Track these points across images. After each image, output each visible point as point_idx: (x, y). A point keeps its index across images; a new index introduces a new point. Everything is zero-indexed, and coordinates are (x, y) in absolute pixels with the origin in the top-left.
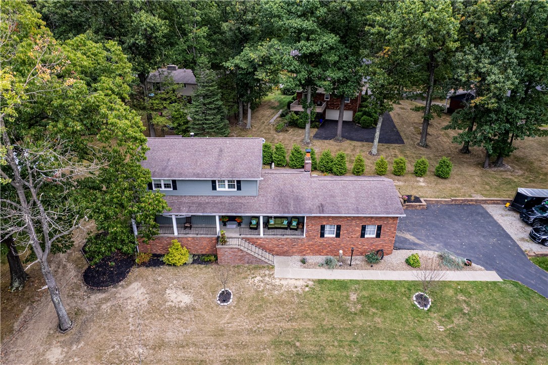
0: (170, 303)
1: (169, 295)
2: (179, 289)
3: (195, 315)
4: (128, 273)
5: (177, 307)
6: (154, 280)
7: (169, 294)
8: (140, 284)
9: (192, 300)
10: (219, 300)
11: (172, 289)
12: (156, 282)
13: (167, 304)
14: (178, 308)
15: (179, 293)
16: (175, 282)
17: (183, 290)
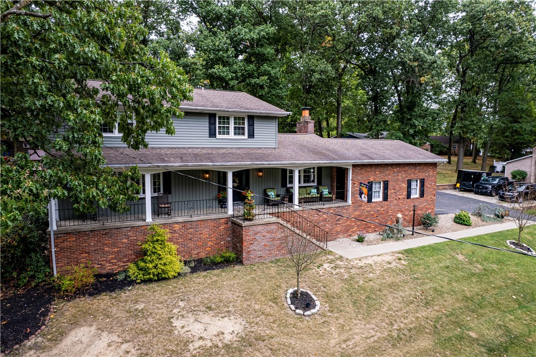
0: (198, 344)
1: (185, 329)
2: (201, 313)
3: (271, 349)
4: (45, 314)
5: (220, 345)
6: (128, 311)
7: (183, 327)
8: (93, 329)
9: (244, 323)
10: (296, 308)
11: (183, 316)
12: (135, 314)
13: (191, 347)
14: (223, 348)
15: (206, 318)
16: (182, 304)
17: (211, 313)
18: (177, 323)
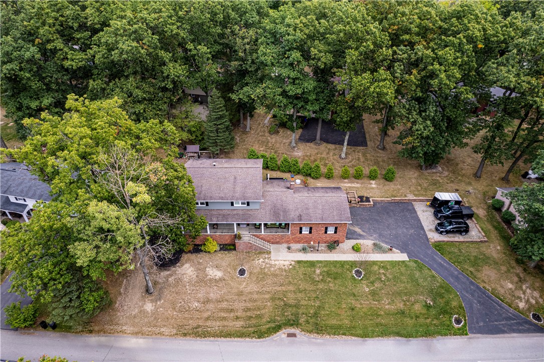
1: (208, 272)
2: (214, 268)
3: (225, 284)
4: (181, 257)
6: (198, 262)
8: (189, 265)
9: (223, 274)
10: (239, 274)
11: (209, 267)
13: (208, 277)
14: (214, 280)
16: (211, 263)
17: (216, 269)
18: (207, 269)
